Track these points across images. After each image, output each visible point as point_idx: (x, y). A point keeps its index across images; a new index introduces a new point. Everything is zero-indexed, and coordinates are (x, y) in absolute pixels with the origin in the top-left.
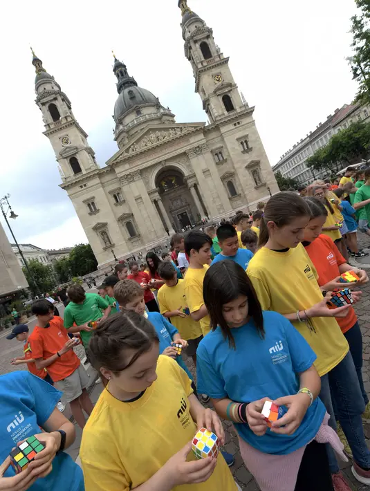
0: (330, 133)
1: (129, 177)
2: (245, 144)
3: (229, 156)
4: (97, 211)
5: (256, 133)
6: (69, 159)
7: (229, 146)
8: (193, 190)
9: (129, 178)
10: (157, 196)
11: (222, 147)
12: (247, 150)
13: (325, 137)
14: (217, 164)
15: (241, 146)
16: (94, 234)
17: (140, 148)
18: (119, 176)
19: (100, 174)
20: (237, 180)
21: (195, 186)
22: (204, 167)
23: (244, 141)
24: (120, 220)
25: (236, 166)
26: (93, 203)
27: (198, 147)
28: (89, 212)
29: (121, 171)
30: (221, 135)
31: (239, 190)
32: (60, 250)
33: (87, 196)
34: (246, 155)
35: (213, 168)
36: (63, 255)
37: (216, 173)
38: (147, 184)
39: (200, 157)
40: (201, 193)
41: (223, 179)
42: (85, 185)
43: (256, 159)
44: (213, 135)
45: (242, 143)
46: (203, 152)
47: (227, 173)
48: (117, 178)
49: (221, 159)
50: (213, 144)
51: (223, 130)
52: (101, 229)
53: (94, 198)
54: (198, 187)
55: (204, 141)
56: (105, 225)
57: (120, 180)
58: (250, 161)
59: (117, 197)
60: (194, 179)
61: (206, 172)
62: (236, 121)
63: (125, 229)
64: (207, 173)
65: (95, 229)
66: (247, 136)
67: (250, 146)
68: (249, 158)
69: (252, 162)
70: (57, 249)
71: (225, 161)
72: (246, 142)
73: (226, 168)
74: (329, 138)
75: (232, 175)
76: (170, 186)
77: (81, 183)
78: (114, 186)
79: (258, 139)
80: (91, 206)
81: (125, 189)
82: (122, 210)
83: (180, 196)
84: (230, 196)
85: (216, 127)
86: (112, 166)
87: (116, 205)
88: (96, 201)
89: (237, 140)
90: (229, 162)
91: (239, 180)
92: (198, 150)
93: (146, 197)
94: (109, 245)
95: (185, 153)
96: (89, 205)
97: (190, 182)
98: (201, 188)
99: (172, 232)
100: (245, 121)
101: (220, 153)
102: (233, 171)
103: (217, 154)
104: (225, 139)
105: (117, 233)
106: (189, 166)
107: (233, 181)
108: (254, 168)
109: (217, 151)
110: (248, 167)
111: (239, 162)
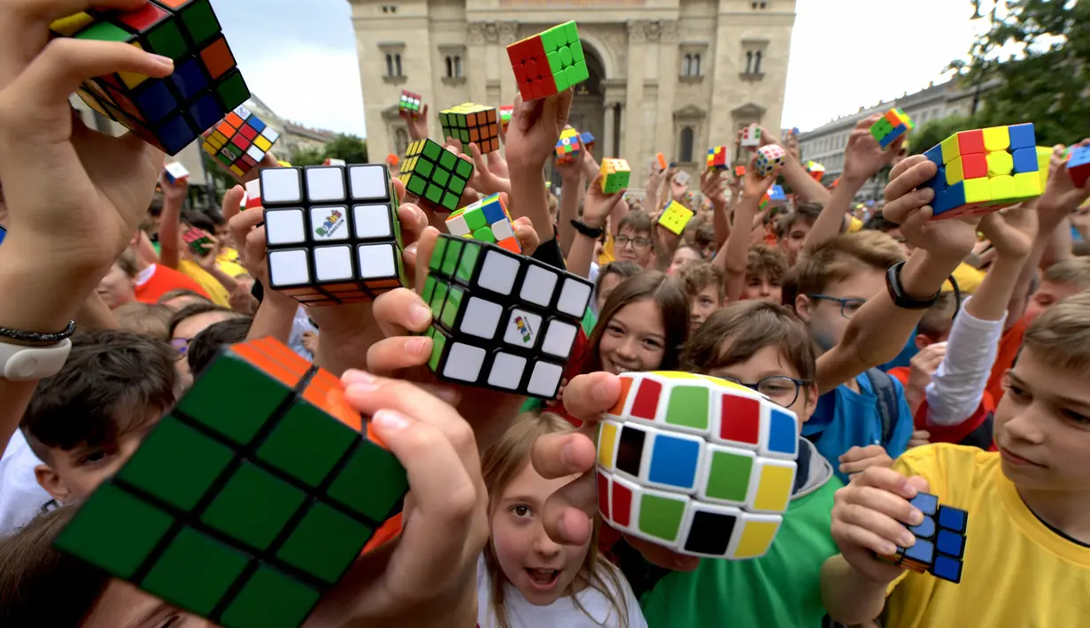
0: (935, 112)
1: (491, 29)
2: (754, 60)
3: (712, 71)
4: (402, 78)
5: (785, 43)
7: (721, 49)
8: (609, 115)
9: (490, 31)
11: (705, 46)
12: (752, 76)
13: (924, 115)
14: (682, 79)
15: (745, 60)
16: (380, 125)
18: (472, 18)
20: (704, 131)
21: (618, 109)
22: (651, 73)
23: (755, 52)
25: (716, 100)
26: (398, 58)
27: (657, 23)
28: (386, 72)
29: (479, 8)
30: (716, 18)
31: (697, 155)
32: (312, 131)
33: (391, 37)
34: (746, 84)
35: (668, 85)
36: (316, 144)
37: (670, 98)
39: (653, 48)
40: (622, 128)
41: (677, 116)
42: (393, 9)
43: (760, 103)
44: (699, 10)
45: (749, 55)
46: (663, 39)
47: (691, 107)
48: (464, 20)
49: (693, 72)
50: (691, 31)
51: (726, 6)
52: (399, 123)
53: (402, 46)
54: (623, 113)
55: (674, 16)
57: (470, 28)
58: (745, 101)
59: (452, 63)
60: (620, 92)
61: (650, 86)
64: (652, 91)
66: (765, 43)
67: (763, 69)
68: (749, 94)
69: (751, 105)
70: (308, 126)
71: (699, 79)
72: (759, 55)
73: (694, 96)
74: (929, 119)
75: (699, 116)
77: (388, 1)
78: (454, 38)
79: (783, 61)
80: (393, 57)
81: (474, 53)
83: (583, 116)
84: (677, 160)
87: (444, 80)
88: (407, 55)
89: (745, 43)
90: (705, 83)
91: (708, 136)
92: (655, 31)
93: (510, 89)
95: (623, 27)
96: (389, 59)
97: (611, 96)
98: (626, 116)
100: (778, 6)
101: (698, 57)
102: (704, 107)
103: (689, 57)
104: (721, 30)
106: (622, 60)
107: (696, 131)
108: (747, 120)
109: (693, 51)
110: (737, 114)
111: (725, 94)
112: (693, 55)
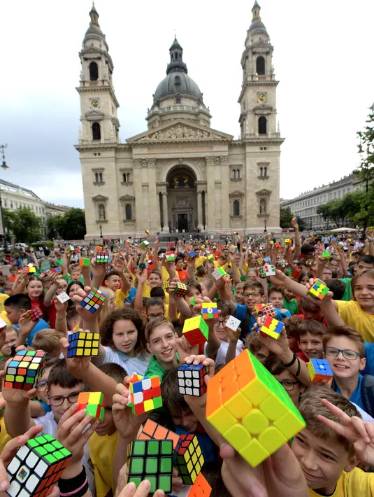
0: (348, 189)
1: (144, 161)
2: (264, 171)
3: (245, 176)
4: (102, 183)
5: (277, 163)
6: (92, 123)
7: (248, 167)
8: (199, 196)
9: (144, 163)
10: (164, 190)
11: (241, 165)
12: (264, 177)
13: (344, 191)
14: (231, 180)
15: (260, 171)
16: (92, 204)
17: (163, 137)
18: (135, 157)
19: (117, 149)
20: (244, 201)
21: (203, 193)
22: (218, 178)
23: (264, 168)
24: (122, 199)
25: (248, 188)
26: (101, 174)
27: (219, 157)
28: (95, 181)
29: (138, 153)
30: (245, 154)
31: (242, 212)
32: (58, 206)
33: (98, 165)
34: (261, 181)
35: (226, 183)
36: (60, 212)
37: (227, 189)
38: (159, 174)
39: (218, 167)
40: (206, 202)
41: (231, 196)
42: (99, 154)
43: (268, 189)
44: (237, 151)
45: (261, 169)
46: (222, 164)
47: (237, 192)
48: (131, 158)
49: (237, 177)
50: (235, 159)
51: (249, 149)
52: (100, 202)
53: (103, 169)
54: (206, 195)
55: (226, 154)
56: (105, 199)
57: (134, 161)
58: (262, 188)
59: (126, 176)
60: (204, 186)
61: (218, 183)
62: (264, 145)
63: (123, 210)
64: (219, 185)
65: (95, 199)
66: (268, 164)
67: (268, 174)
68: (263, 185)
69: (264, 190)
70: (56, 204)
71: (240, 180)
72: (266, 169)
73: (238, 187)
74: (346, 192)
75: (241, 195)
76: (181, 184)
77: (96, 151)
78: (127, 165)
79: (277, 171)
80: (99, 175)
81: (136, 172)
82: (126, 191)
83: (187, 197)
84: (232, 215)
85: (243, 144)
86: (131, 146)
87: (122, 183)
88: (104, 173)
89: (258, 164)
90: (243, 181)
91: (246, 203)
92: (218, 160)
93: (153, 186)
94: (102, 219)
95: (204, 159)
96: (97, 175)
97: (200, 188)
98: (208, 197)
99: (166, 228)
100: (272, 149)
101: (238, 170)
102: (243, 191)
103: (234, 170)
104: (247, 159)
105: (115, 211)
106: (204, 173)
107: (240, 202)
108: (264, 196)
109: (236, 168)
110: (259, 194)
111: (252, 185)
112: (236, 170)
